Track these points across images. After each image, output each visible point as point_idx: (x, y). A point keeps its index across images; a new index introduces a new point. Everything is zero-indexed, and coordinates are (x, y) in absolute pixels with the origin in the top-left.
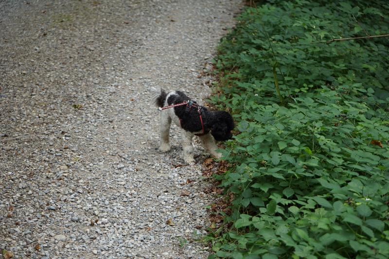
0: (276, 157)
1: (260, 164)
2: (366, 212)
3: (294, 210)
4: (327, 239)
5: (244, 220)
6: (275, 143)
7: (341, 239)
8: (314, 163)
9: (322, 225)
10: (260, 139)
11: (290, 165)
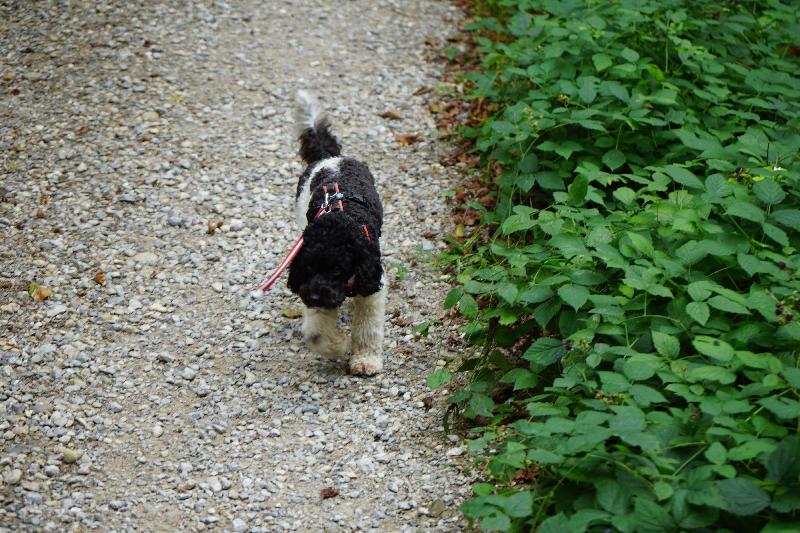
0: (588, 87)
1: (555, 103)
2: (774, 194)
3: (624, 195)
4: (692, 251)
5: (520, 219)
6: (588, 57)
7: (721, 250)
8: (668, 96)
9: (682, 223)
10: (555, 51)
11: (618, 104)
